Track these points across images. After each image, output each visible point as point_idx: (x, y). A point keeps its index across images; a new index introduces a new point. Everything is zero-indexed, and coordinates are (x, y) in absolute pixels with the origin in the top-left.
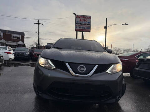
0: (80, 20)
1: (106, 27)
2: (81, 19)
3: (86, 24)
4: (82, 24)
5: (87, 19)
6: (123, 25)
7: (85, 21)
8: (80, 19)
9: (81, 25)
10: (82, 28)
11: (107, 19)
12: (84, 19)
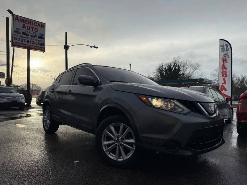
0: (24, 27)
1: (66, 47)
2: (26, 25)
3: (36, 36)
4: (28, 35)
5: (37, 27)
6: (91, 47)
7: (34, 31)
8: (24, 25)
9: (26, 36)
10: (28, 42)
11: (66, 33)
12: (31, 26)
